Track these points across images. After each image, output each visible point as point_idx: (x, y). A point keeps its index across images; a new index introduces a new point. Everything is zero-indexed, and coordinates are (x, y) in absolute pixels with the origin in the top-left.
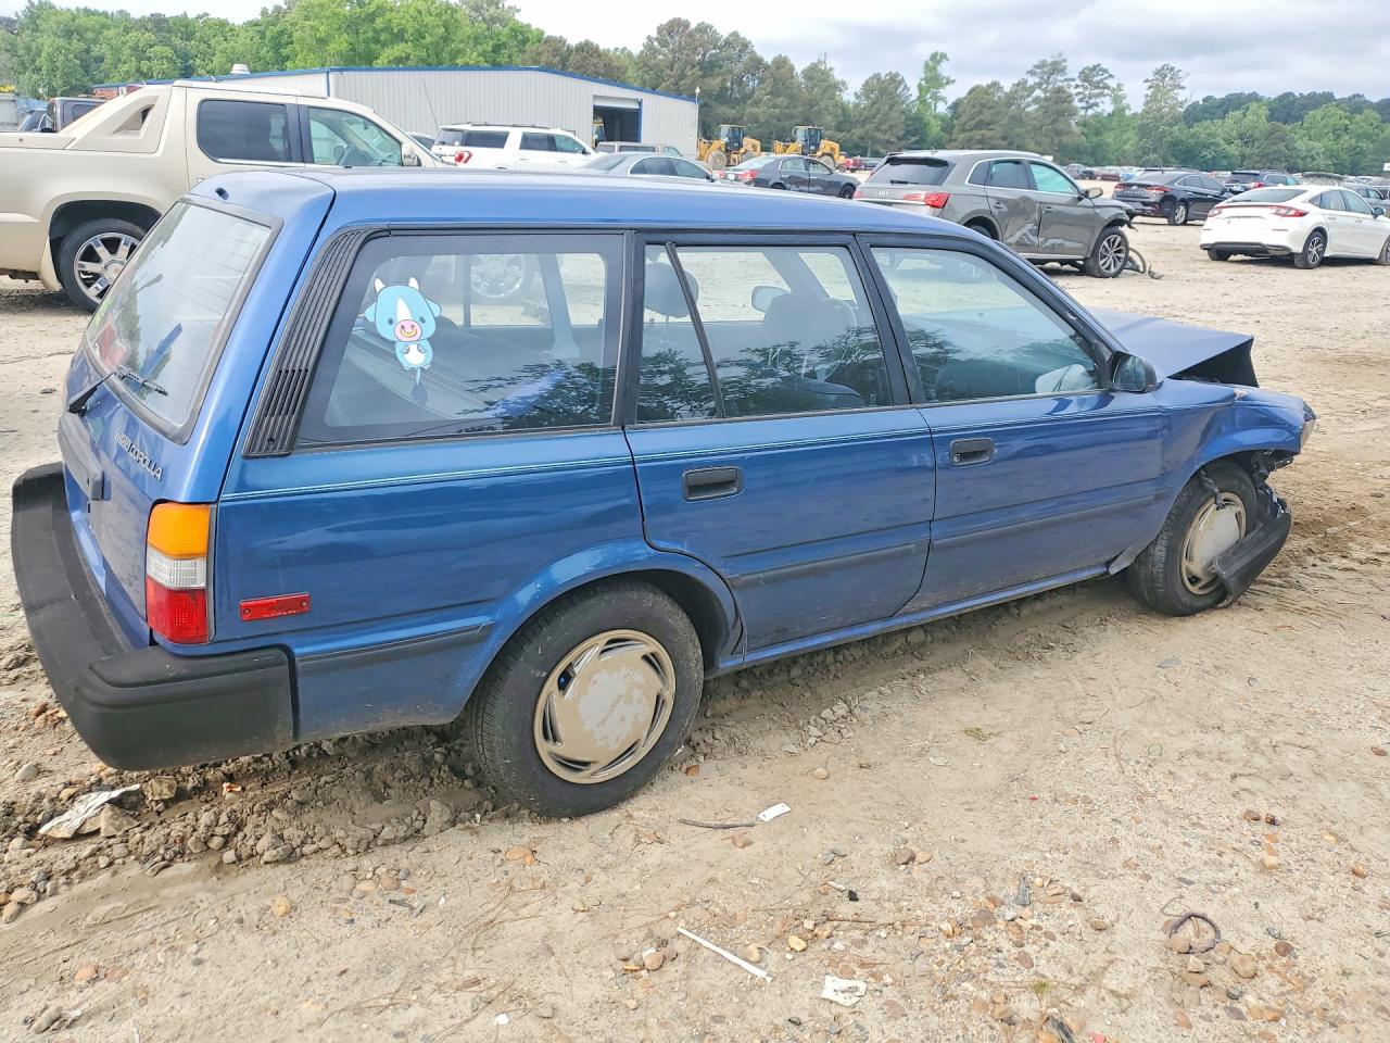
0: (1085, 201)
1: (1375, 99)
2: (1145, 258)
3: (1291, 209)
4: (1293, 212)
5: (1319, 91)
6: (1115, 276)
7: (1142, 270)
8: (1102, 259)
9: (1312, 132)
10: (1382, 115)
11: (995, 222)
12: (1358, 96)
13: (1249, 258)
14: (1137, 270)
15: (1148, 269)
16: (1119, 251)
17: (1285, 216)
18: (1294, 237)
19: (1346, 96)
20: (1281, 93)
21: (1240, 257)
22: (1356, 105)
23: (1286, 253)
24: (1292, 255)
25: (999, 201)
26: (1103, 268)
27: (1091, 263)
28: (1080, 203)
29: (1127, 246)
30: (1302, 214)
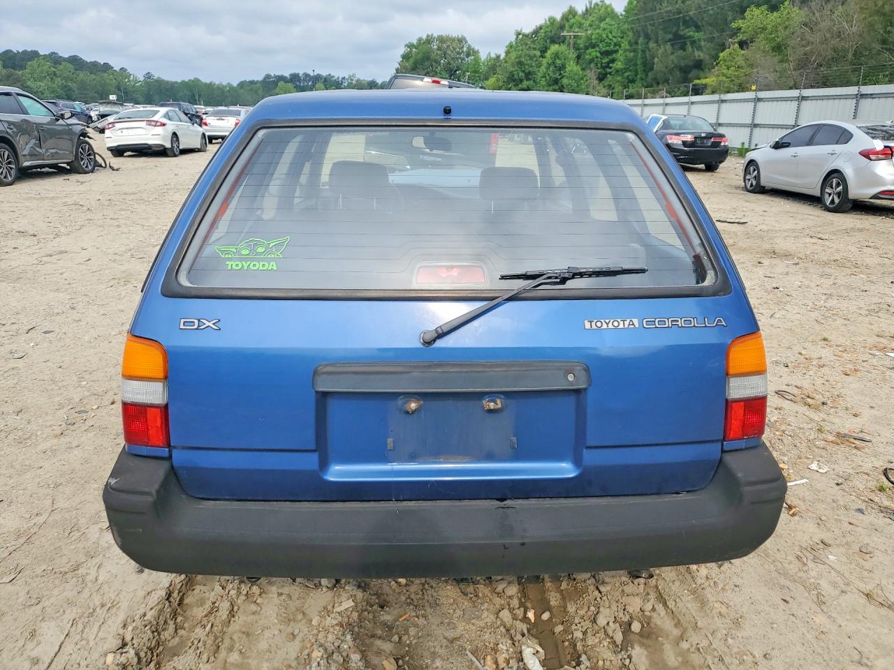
0: (61, 122)
1: (66, 56)
2: (104, 157)
3: (157, 122)
4: (159, 124)
5: (29, 49)
6: (92, 171)
7: (103, 165)
8: (82, 161)
9: (35, 75)
10: (74, 65)
11: (11, 139)
12: (54, 53)
13: (134, 153)
14: (101, 166)
15: (108, 164)
16: (89, 155)
17: (155, 126)
18: (164, 138)
19: (47, 53)
20: (4, 50)
21: (129, 153)
22: (54, 59)
23: (162, 148)
24: (165, 149)
25: (10, 123)
26: (84, 167)
27: (76, 164)
28: (57, 123)
29: (93, 150)
30: (164, 125)
